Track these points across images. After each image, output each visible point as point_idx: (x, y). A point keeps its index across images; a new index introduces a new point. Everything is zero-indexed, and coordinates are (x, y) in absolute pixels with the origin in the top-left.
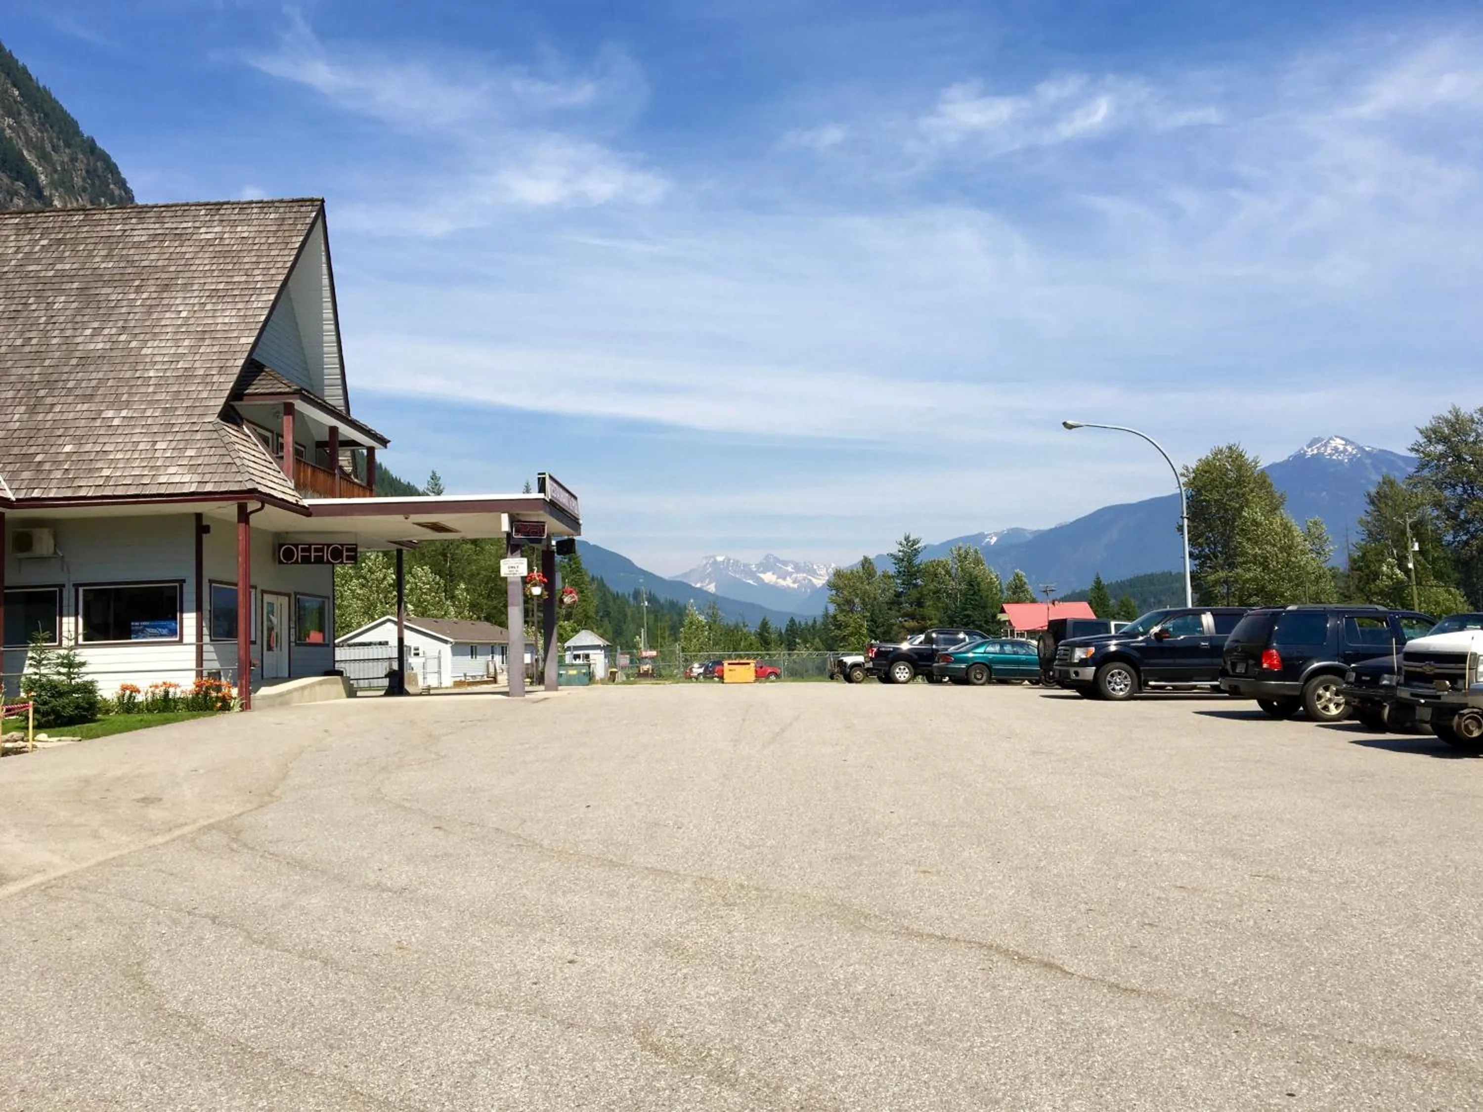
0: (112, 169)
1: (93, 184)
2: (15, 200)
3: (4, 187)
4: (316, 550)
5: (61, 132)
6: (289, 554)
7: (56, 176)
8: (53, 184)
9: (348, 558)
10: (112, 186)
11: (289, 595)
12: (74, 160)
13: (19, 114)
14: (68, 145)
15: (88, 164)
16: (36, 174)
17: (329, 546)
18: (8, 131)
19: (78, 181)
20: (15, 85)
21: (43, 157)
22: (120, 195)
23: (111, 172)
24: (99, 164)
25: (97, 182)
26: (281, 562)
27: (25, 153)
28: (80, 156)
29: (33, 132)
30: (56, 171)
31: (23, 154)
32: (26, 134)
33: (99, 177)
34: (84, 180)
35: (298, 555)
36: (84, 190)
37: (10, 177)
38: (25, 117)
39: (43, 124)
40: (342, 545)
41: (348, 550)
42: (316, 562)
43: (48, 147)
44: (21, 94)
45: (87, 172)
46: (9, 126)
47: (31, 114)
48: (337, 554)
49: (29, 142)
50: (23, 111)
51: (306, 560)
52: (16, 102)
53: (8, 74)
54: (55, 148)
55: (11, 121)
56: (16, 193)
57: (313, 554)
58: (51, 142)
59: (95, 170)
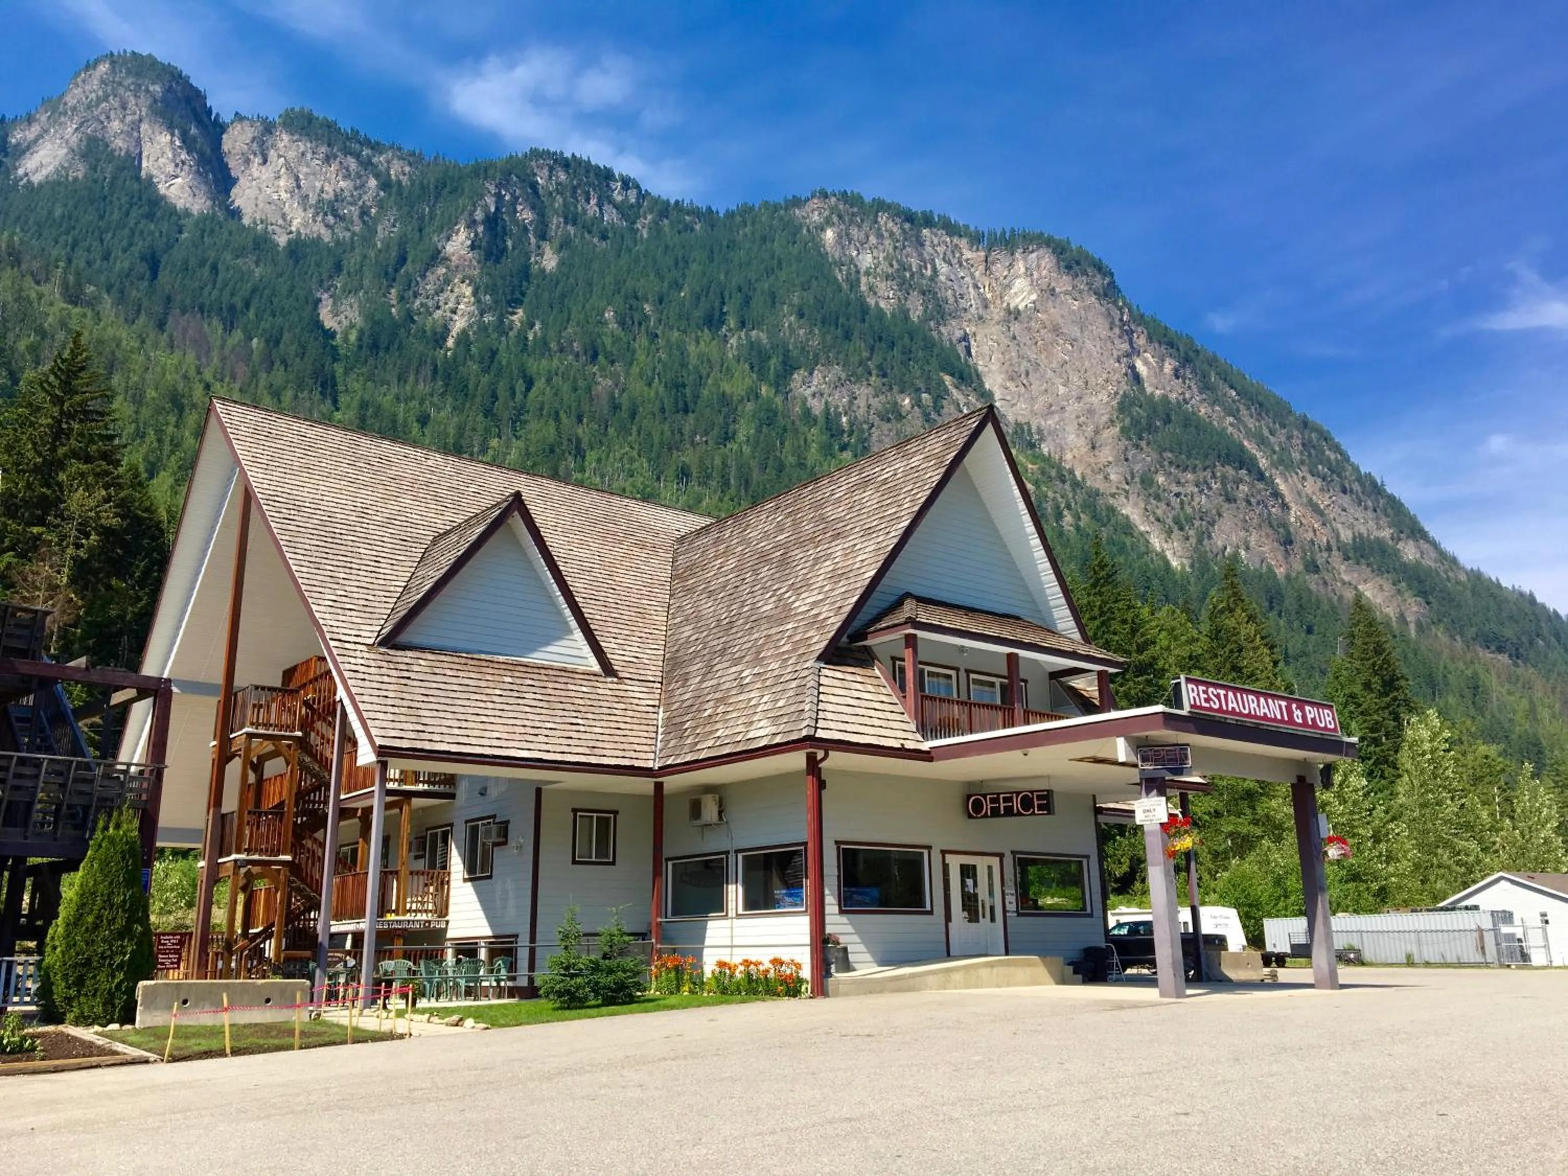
0: (1326, 437)
1: (1310, 455)
2: (1241, 487)
3: (1231, 478)
4: (1005, 800)
5: (1275, 416)
6: (978, 806)
7: (1275, 457)
8: (1274, 465)
9: (1040, 807)
10: (1327, 452)
11: (1001, 856)
12: (1289, 438)
13: (1238, 410)
14: (1283, 426)
15: (1303, 438)
16: (1256, 459)
17: (1018, 793)
18: (1230, 428)
19: (1296, 456)
20: (1232, 387)
21: (1262, 442)
22: (1336, 459)
23: (1326, 439)
24: (1313, 435)
25: (1312, 451)
26: (970, 816)
27: (1246, 443)
28: (1296, 433)
29: (1251, 423)
30: (1274, 452)
31: (1243, 445)
32: (1245, 427)
33: (1314, 447)
34: (1301, 453)
35: (987, 806)
36: (1302, 462)
37: (1234, 468)
38: (1244, 412)
39: (1260, 414)
40: (1032, 792)
41: (1039, 798)
42: (1006, 814)
43: (1266, 433)
44: (1238, 394)
45: (1303, 445)
46: (1231, 424)
47: (1248, 409)
48: (1027, 803)
49: (1249, 435)
50: (1241, 407)
51: (995, 813)
52: (1234, 401)
53: (1225, 380)
54: (1272, 433)
55: (1231, 419)
56: (1241, 481)
57: (1002, 805)
58: (1268, 427)
59: (1310, 441)
